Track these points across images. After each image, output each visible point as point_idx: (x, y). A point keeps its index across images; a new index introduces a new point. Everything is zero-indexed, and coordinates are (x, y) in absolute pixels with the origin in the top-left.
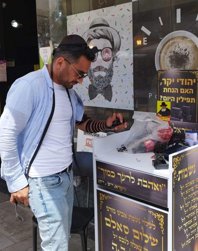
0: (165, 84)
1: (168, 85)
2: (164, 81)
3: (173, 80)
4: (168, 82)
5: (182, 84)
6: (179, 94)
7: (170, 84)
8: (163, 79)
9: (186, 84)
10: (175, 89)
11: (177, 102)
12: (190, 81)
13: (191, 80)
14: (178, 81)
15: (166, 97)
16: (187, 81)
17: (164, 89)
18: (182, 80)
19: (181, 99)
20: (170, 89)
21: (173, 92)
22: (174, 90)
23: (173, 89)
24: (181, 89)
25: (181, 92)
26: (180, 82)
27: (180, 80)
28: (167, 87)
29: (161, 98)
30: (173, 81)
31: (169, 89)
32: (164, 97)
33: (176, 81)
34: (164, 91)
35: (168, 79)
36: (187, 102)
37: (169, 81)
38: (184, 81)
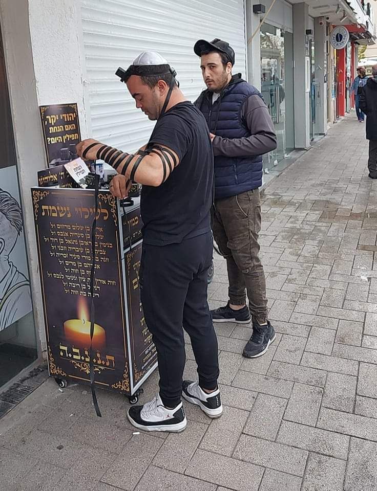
0: (50, 122)
1: (53, 124)
2: (48, 119)
3: (57, 116)
4: (52, 119)
5: (66, 120)
6: (65, 133)
7: (55, 122)
8: (47, 117)
9: (68, 120)
10: (61, 127)
11: (65, 142)
12: (71, 116)
13: (72, 114)
14: (62, 118)
15: (53, 138)
16: (69, 116)
17: (50, 128)
18: (65, 115)
19: (67, 138)
20: (56, 127)
21: (59, 131)
22: (60, 129)
23: (58, 127)
24: (66, 126)
25: (66, 130)
26: (63, 117)
27: (63, 115)
28: (53, 127)
29: (49, 141)
30: (57, 119)
31: (54, 127)
32: (51, 139)
33: (59, 117)
34: (51, 132)
35: (52, 117)
36: (73, 139)
37: (54, 118)
38: (67, 117)
